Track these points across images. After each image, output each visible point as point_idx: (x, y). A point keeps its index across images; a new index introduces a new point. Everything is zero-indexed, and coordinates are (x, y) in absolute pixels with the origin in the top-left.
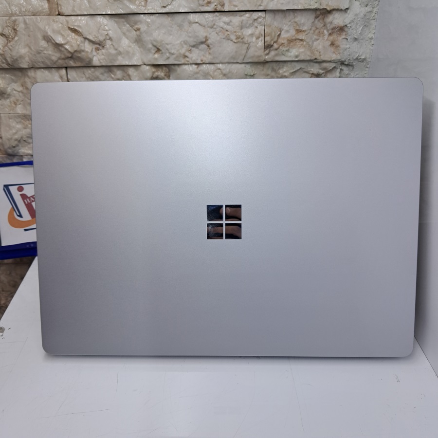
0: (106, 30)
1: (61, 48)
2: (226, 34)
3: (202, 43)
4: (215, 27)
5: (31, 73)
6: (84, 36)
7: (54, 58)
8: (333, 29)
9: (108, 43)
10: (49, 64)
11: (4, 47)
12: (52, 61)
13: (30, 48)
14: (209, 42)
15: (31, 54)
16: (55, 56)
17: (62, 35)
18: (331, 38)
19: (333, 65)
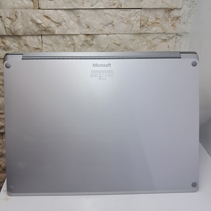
0: (63, 17)
1: (39, 25)
2: (122, 20)
3: (110, 24)
4: (117, 16)
5: (23, 38)
6: (52, 20)
7: (36, 31)
8: (173, 18)
9: (64, 23)
10: (33, 33)
11: (10, 25)
12: (35, 32)
13: (23, 25)
14: (113, 23)
15: (24, 28)
16: (36, 29)
17: (41, 19)
18: (172, 22)
19: (173, 35)
